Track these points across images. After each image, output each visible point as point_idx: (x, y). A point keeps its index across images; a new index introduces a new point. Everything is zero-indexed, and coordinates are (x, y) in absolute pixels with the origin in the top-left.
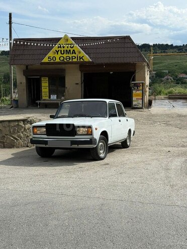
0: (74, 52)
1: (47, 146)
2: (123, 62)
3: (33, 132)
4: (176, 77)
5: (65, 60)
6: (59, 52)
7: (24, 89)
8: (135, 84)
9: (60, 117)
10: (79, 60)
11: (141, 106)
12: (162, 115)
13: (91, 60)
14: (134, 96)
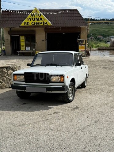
0: (41, 19)
1: (25, 91)
2: (73, 26)
3: (14, 79)
4: (96, 37)
5: (35, 25)
6: (32, 19)
7: (9, 44)
8: (80, 40)
9: (35, 66)
10: (44, 25)
11: (84, 55)
12: (99, 61)
13: (52, 25)
14: (79, 48)
